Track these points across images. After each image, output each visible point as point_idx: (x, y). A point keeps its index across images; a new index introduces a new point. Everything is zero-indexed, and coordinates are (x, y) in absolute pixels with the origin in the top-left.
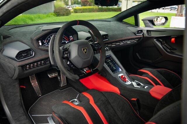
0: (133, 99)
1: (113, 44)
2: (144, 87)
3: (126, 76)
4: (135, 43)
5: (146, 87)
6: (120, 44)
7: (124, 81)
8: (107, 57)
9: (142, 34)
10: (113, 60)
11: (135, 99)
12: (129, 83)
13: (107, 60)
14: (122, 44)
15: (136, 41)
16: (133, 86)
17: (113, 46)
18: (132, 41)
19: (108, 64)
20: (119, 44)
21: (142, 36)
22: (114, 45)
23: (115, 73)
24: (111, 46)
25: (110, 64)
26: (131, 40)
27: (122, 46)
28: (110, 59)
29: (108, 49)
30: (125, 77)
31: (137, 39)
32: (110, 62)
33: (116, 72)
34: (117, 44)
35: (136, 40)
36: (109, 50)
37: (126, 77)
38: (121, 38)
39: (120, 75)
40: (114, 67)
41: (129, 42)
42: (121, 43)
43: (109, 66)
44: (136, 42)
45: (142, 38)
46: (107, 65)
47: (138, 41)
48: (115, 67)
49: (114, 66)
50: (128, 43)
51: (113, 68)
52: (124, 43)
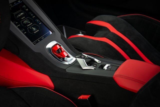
0: (81, 97)
2: (102, 67)
3: (62, 47)
5: (105, 67)
7: (60, 58)
8: (16, 4)
11: (86, 97)
12: (71, 60)
13: (15, 13)
16: (80, 67)
19: (19, 23)
23: (37, 42)
25: (25, 22)
28: (23, 10)
30: (61, 49)
33: (41, 40)
37: (63, 49)
39: (50, 45)
40: (34, 29)
43: (23, 27)
46: (16, 27)
48: (37, 28)
49: (33, 27)
51: (32, 31)
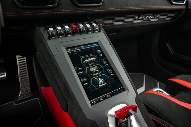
1: (117, 19)
4: (167, 21)
6: (135, 22)
9: (184, 3)
10: (104, 56)
13: (83, 57)
14: (139, 21)
15: (169, 19)
17: (116, 23)
18: (161, 17)
20: (132, 22)
21: (184, 7)
22: (121, 23)
24: (112, 24)
25: (92, 69)
26: (159, 15)
27: (139, 27)
28: (97, 54)
29: (97, 28)
31: (173, 15)
32: (91, 62)
33: (105, 98)
34: (127, 20)
35: (169, 15)
36: (100, 31)
38: (137, 5)
40: (101, 81)
41: (154, 19)
42: (136, 20)
44: (169, 21)
45: (184, 11)
46: (76, 74)
47: (172, 18)
49: (101, 77)
50: (152, 20)
52: (143, 19)
